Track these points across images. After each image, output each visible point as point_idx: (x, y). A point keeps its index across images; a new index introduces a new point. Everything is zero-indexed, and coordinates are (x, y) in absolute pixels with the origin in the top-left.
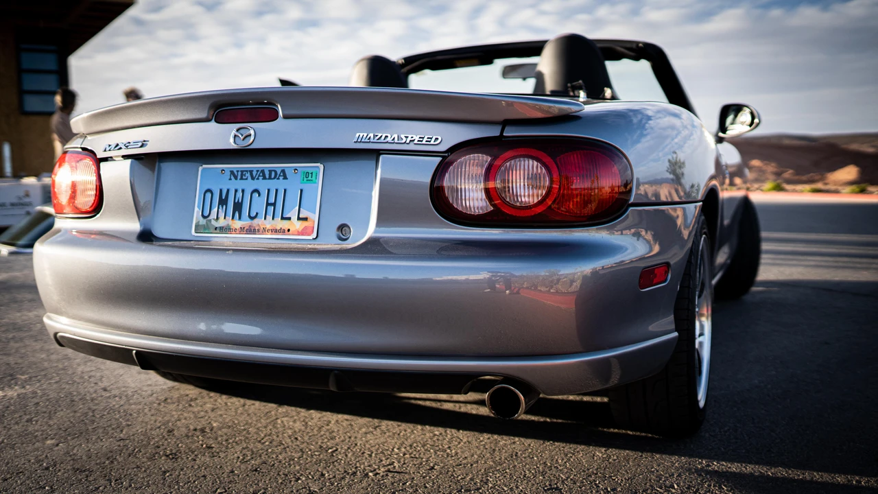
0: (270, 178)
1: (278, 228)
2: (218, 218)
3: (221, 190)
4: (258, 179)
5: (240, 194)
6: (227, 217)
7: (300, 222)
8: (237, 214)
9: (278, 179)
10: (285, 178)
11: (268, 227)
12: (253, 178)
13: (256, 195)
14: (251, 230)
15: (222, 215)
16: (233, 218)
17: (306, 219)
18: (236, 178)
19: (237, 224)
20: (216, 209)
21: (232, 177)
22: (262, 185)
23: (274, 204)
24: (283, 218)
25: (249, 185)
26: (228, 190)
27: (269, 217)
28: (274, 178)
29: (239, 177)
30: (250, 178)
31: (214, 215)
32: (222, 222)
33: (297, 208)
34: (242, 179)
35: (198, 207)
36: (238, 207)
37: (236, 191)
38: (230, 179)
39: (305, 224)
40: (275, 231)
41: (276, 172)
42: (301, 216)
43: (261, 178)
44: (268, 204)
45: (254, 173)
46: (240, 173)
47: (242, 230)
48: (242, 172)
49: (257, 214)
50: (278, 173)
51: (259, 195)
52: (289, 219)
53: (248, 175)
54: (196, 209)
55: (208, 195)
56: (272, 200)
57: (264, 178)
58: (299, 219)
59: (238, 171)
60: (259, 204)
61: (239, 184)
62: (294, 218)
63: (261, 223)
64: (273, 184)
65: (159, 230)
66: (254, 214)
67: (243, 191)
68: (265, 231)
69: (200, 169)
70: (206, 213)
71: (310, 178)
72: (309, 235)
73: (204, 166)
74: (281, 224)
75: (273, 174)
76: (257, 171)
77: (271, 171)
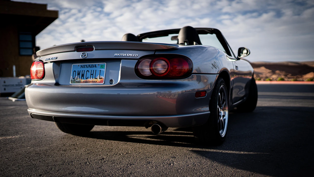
0: (92, 67)
2: (77, 79)
3: (78, 71)
4: (88, 67)
7: (100, 79)
8: (82, 77)
9: (94, 67)
10: (96, 67)
12: (87, 67)
13: (88, 72)
14: (86, 82)
16: (81, 79)
17: (101, 78)
18: (82, 67)
19: (83, 80)
20: (77, 76)
21: (81, 67)
22: (89, 69)
23: (93, 74)
24: (95, 78)
25: (86, 69)
26: (80, 71)
27: (91, 78)
29: (83, 67)
33: (99, 75)
34: (84, 67)
35: (72, 76)
36: (83, 75)
37: (82, 71)
38: (81, 68)
40: (93, 82)
41: (93, 65)
44: (91, 74)
45: (87, 66)
46: (83, 66)
47: (84, 82)
48: (84, 65)
49: (88, 77)
50: (94, 66)
52: (97, 78)
53: (86, 66)
54: (71, 76)
55: (75, 72)
57: (90, 67)
58: (99, 78)
60: (89, 74)
61: (83, 69)
63: (89, 80)
64: (93, 69)
65: (60, 83)
66: (87, 77)
67: (84, 71)
68: (90, 82)
69: (72, 65)
70: (74, 77)
71: (103, 67)
72: (102, 83)
73: (74, 64)
74: (94, 80)
75: (93, 66)
76: (88, 65)
77: (92, 65)
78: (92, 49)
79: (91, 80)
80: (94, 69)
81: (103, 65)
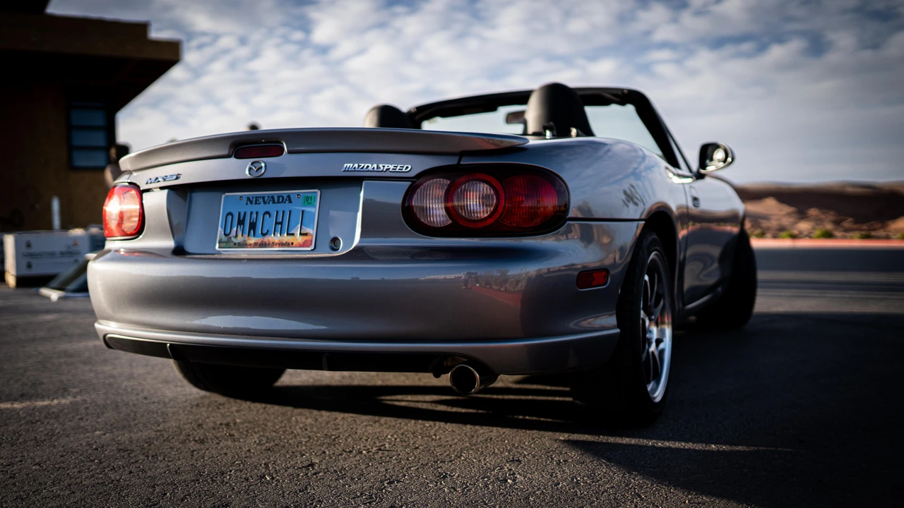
0: (278, 202)
1: (284, 242)
2: (236, 236)
3: (239, 214)
4: (269, 203)
5: (254, 216)
6: (244, 235)
7: (301, 237)
8: (252, 232)
9: (285, 203)
10: (290, 202)
11: (277, 241)
12: (265, 203)
13: (267, 216)
14: (263, 245)
15: (240, 235)
16: (249, 235)
17: (306, 234)
18: (251, 203)
19: (252, 240)
20: (235, 229)
21: (249, 202)
22: (272, 208)
23: (281, 223)
24: (288, 234)
25: (262, 208)
26: (245, 213)
27: (278, 234)
28: (282, 202)
29: (254, 202)
30: (262, 203)
31: (233, 233)
32: (240, 239)
33: (300, 225)
34: (256, 203)
35: (221, 227)
36: (253, 226)
37: (251, 213)
38: (247, 204)
39: (306, 238)
40: (282, 244)
41: (283, 197)
42: (302, 232)
43: (271, 202)
44: (277, 223)
45: (266, 199)
46: (254, 199)
47: (256, 245)
48: (256, 198)
49: (268, 231)
50: (285, 198)
51: (270, 216)
52: (293, 234)
53: (261, 200)
54: (220, 229)
55: (230, 217)
56: (280, 220)
57: (274, 202)
58: (301, 234)
59: (253, 198)
60: (270, 223)
61: (254, 208)
62: (297, 234)
63: (271, 238)
64: (281, 207)
65: (189, 247)
66: (265, 231)
67: (257, 213)
68: (273, 244)
69: (223, 196)
70: (228, 232)
71: (309, 201)
72: (308, 247)
73: (227, 194)
74: (286, 238)
75: (281, 199)
76: (269, 197)
77: (279, 197)
78: (279, 152)
79: (276, 238)
80: (286, 207)
81: (309, 195)
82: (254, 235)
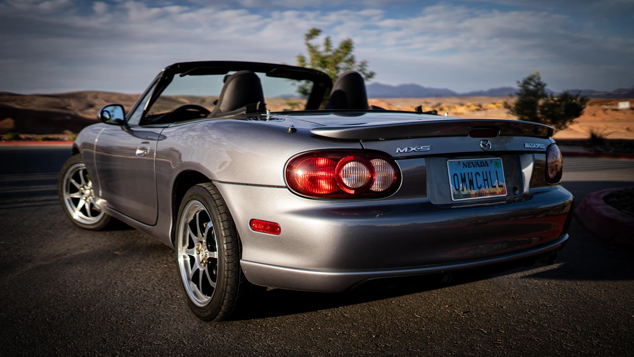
0: (481, 166)
2: (463, 190)
3: (461, 174)
5: (470, 175)
6: (467, 189)
7: (500, 188)
8: (472, 186)
9: (485, 166)
10: (488, 166)
11: (487, 192)
12: (474, 167)
13: (477, 175)
14: (480, 194)
15: (465, 189)
16: (471, 189)
17: (502, 186)
18: (466, 167)
19: (473, 192)
20: (461, 185)
21: (464, 166)
22: (479, 170)
23: (487, 180)
24: (493, 187)
25: (473, 170)
26: (464, 174)
27: (487, 187)
28: (483, 166)
30: (472, 166)
31: (461, 189)
32: (466, 192)
33: (497, 181)
34: (469, 167)
36: (471, 182)
37: (468, 174)
38: (464, 168)
39: (502, 188)
40: (491, 194)
41: (483, 163)
43: (477, 166)
44: (484, 180)
45: (474, 164)
47: (476, 195)
48: (468, 163)
49: (481, 185)
51: (479, 175)
52: (495, 187)
53: (471, 165)
54: (451, 185)
55: (456, 177)
56: (485, 178)
57: (479, 166)
58: (499, 186)
59: (466, 163)
60: (480, 180)
61: (469, 170)
62: (497, 186)
63: (484, 190)
66: (479, 186)
67: (471, 174)
68: (486, 194)
69: (447, 162)
70: (457, 187)
71: (498, 165)
72: (505, 194)
73: (449, 160)
74: (493, 190)
76: (475, 162)
79: (487, 190)
81: (498, 161)
82: (474, 189)
